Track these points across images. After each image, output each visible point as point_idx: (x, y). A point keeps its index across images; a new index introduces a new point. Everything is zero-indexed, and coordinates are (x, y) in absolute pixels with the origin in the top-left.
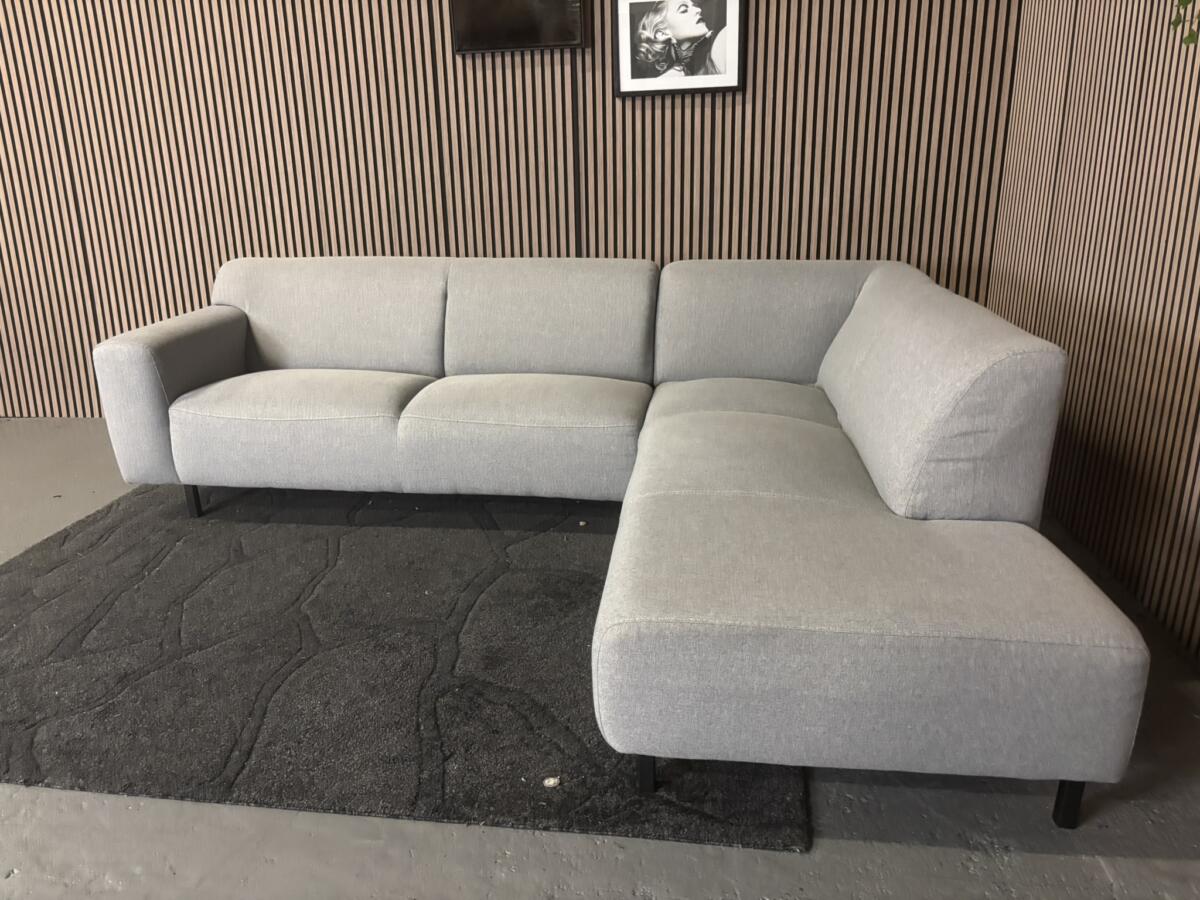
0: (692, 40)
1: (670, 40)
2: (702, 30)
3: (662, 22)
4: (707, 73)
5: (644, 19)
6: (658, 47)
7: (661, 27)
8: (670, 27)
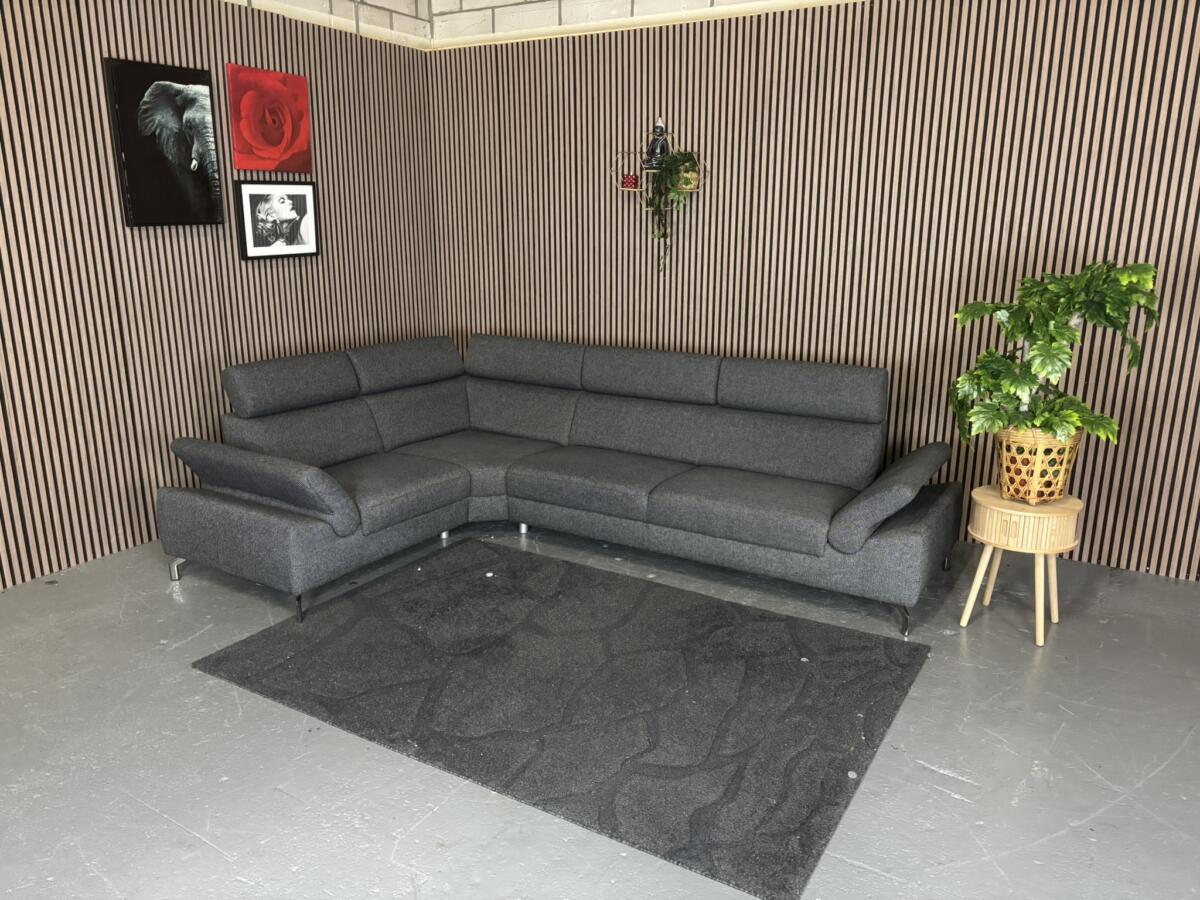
0: (289, 221)
1: (274, 222)
2: (293, 215)
3: (270, 208)
4: (298, 244)
5: (260, 207)
6: (269, 225)
7: (270, 211)
8: (275, 212)
